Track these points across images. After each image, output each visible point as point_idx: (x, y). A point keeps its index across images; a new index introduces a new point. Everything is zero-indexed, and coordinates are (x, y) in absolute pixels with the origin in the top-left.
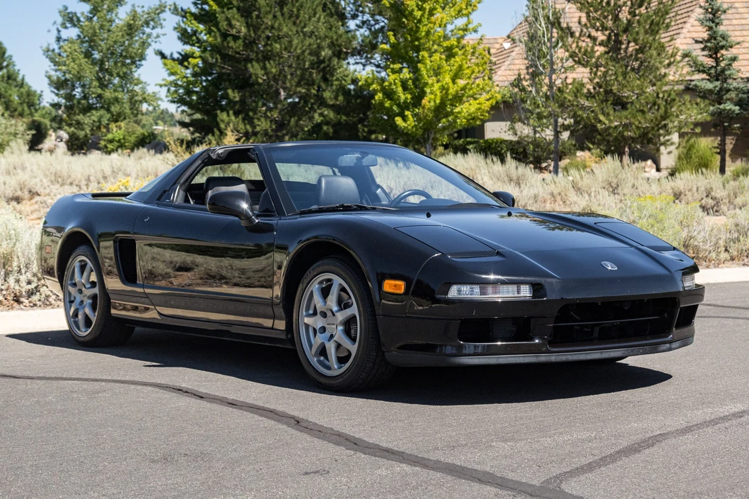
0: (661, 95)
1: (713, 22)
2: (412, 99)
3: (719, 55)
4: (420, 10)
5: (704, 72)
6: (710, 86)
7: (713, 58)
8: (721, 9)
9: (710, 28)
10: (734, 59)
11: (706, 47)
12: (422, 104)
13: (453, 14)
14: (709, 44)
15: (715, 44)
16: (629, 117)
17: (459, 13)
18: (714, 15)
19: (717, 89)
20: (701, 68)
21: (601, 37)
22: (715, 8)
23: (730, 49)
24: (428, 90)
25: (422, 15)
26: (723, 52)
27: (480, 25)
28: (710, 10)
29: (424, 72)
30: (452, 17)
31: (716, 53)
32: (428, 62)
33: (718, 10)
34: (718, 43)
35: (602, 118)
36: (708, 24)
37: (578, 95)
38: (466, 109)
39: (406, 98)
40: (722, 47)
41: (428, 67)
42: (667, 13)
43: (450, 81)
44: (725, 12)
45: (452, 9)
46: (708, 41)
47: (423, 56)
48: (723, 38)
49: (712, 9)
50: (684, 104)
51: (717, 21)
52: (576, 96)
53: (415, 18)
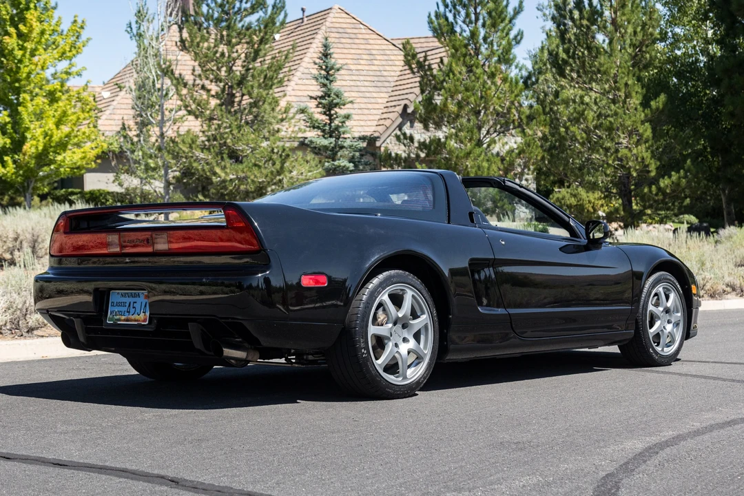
0: (276, 150)
1: (327, 79)
2: (11, 144)
3: (333, 112)
4: (20, 49)
5: (318, 128)
6: (325, 142)
7: (327, 115)
8: (335, 67)
9: (324, 85)
10: (348, 117)
11: (320, 103)
12: (23, 150)
13: (57, 57)
14: (323, 101)
15: (329, 102)
16: (245, 170)
17: (63, 55)
19: (332, 145)
20: (317, 124)
21: (214, 88)
22: (329, 65)
23: (342, 107)
24: (28, 135)
25: (24, 55)
26: (337, 110)
27: (85, 69)
28: (324, 67)
29: (25, 116)
30: (55, 59)
31: (330, 110)
32: (29, 105)
33: (332, 68)
34: (332, 101)
35: (218, 170)
36: (322, 81)
37: (194, 146)
38: (69, 158)
39: (5, 143)
40: (336, 105)
41: (30, 110)
42: (280, 69)
43: (54, 127)
45: (55, 51)
46: (322, 97)
47: (24, 99)
48: (337, 96)
49: (327, 67)
50: (296, 160)
51: (331, 78)
52: (191, 147)
53: (15, 58)
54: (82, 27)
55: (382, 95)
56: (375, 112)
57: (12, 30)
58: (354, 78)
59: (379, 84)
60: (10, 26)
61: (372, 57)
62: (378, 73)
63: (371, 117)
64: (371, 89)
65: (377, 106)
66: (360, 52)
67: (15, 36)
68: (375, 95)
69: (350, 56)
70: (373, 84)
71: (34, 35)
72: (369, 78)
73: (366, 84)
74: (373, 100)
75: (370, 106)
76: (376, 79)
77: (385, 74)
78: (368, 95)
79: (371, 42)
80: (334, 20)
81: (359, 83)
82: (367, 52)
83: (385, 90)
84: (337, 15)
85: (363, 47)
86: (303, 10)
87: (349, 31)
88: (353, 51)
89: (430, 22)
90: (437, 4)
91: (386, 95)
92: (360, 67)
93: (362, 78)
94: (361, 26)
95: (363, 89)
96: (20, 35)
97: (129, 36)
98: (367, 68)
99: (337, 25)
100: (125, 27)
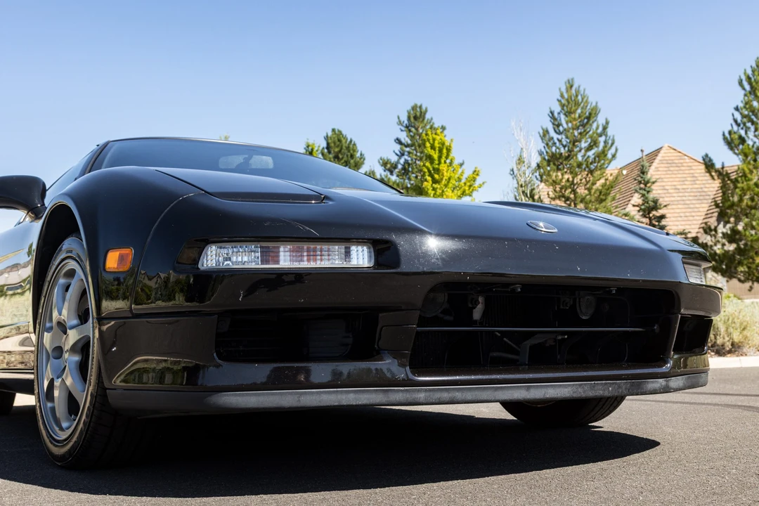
1: (645, 191)
3: (651, 215)
7: (647, 218)
8: (651, 181)
9: (643, 196)
10: (662, 217)
11: (641, 209)
14: (643, 207)
15: (648, 207)
18: (646, 186)
22: (646, 180)
23: (659, 210)
26: (654, 212)
31: (649, 214)
33: (648, 182)
34: (650, 206)
36: (641, 191)
40: (653, 209)
44: (654, 183)
46: (643, 204)
48: (654, 202)
49: (644, 181)
51: (647, 189)
54: (478, 175)
55: (703, 205)
56: (698, 218)
57: (429, 178)
58: (681, 194)
59: (701, 198)
60: (429, 176)
61: (695, 179)
62: (700, 190)
63: (695, 222)
64: (694, 202)
65: (699, 214)
66: (685, 176)
67: (431, 182)
68: (697, 206)
69: (677, 179)
70: (696, 198)
71: (444, 182)
72: (692, 194)
73: (691, 198)
74: (696, 210)
75: (693, 214)
76: (699, 194)
77: (706, 190)
78: (692, 206)
79: (694, 168)
80: (664, 155)
81: (684, 198)
82: (691, 175)
83: (706, 201)
84: (666, 151)
85: (687, 172)
86: (642, 151)
87: (677, 161)
88: (679, 176)
89: (725, 138)
90: (732, 125)
91: (707, 205)
92: (685, 187)
93: (686, 194)
94: (686, 157)
95: (688, 202)
96: (435, 181)
97: (511, 177)
98: (690, 187)
99: (667, 158)
100: (509, 171)
